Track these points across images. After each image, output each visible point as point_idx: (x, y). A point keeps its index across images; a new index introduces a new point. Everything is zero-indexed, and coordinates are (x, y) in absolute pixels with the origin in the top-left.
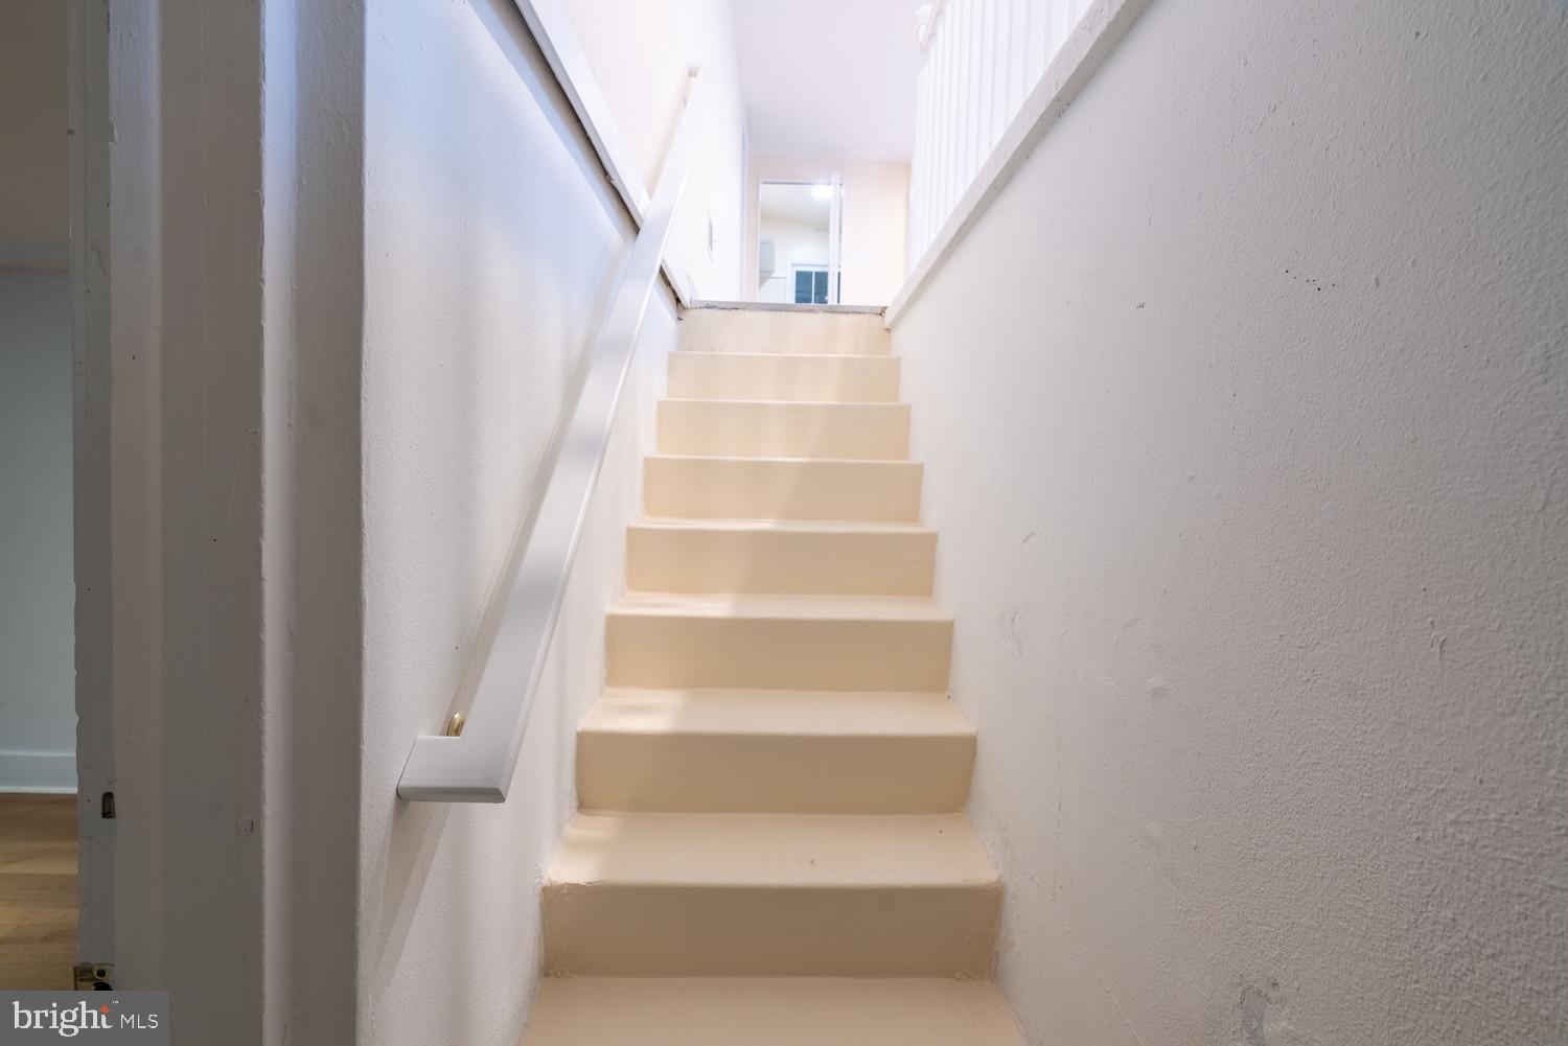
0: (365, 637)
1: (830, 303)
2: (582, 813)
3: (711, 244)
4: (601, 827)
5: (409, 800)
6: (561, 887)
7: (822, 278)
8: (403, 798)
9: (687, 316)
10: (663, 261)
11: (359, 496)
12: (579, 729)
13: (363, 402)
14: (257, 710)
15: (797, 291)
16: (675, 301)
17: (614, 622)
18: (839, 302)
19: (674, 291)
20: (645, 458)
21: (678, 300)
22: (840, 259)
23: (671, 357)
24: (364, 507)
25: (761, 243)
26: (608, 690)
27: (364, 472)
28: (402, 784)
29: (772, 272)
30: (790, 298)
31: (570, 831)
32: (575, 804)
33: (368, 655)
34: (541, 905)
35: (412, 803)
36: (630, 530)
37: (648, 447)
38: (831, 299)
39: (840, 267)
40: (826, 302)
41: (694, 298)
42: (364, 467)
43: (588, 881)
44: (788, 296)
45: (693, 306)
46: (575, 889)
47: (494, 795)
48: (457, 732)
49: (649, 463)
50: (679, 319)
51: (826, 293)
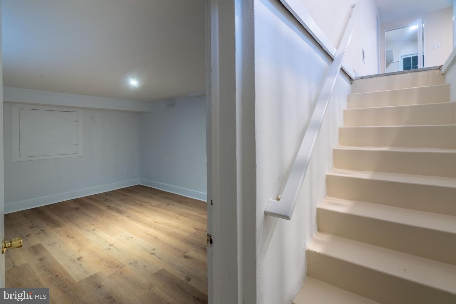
0: (257, 173)
1: (419, 68)
2: (318, 231)
3: (363, 57)
4: (324, 237)
5: (268, 215)
6: (312, 251)
7: (415, 59)
8: (266, 214)
9: (354, 83)
10: (342, 66)
11: (255, 140)
12: (317, 207)
13: (255, 119)
14: (236, 187)
15: (404, 65)
16: (349, 78)
17: (328, 178)
18: (423, 66)
19: (348, 75)
20: (339, 128)
21: (350, 78)
22: (423, 50)
23: (348, 96)
24: (256, 143)
25: (386, 52)
26: (327, 197)
27: (256, 135)
28: (266, 210)
29: (393, 60)
30: (401, 69)
31: (315, 236)
32: (317, 229)
33: (257, 177)
34: (306, 255)
35: (269, 216)
36: (334, 150)
37: (340, 124)
38: (420, 66)
39: (423, 53)
40: (417, 67)
41: (356, 76)
42: (256, 134)
43: (320, 252)
44: (400, 67)
45: (356, 79)
46: (315, 253)
47: (287, 218)
48: (279, 200)
49: (340, 129)
50: (351, 84)
51: (417, 64)
